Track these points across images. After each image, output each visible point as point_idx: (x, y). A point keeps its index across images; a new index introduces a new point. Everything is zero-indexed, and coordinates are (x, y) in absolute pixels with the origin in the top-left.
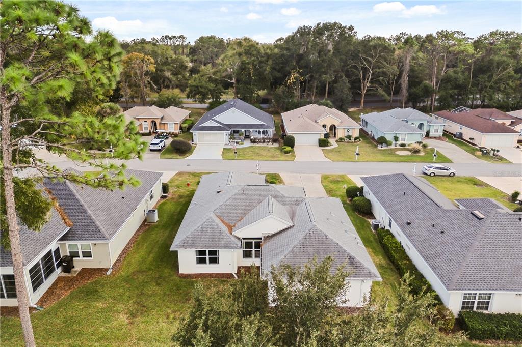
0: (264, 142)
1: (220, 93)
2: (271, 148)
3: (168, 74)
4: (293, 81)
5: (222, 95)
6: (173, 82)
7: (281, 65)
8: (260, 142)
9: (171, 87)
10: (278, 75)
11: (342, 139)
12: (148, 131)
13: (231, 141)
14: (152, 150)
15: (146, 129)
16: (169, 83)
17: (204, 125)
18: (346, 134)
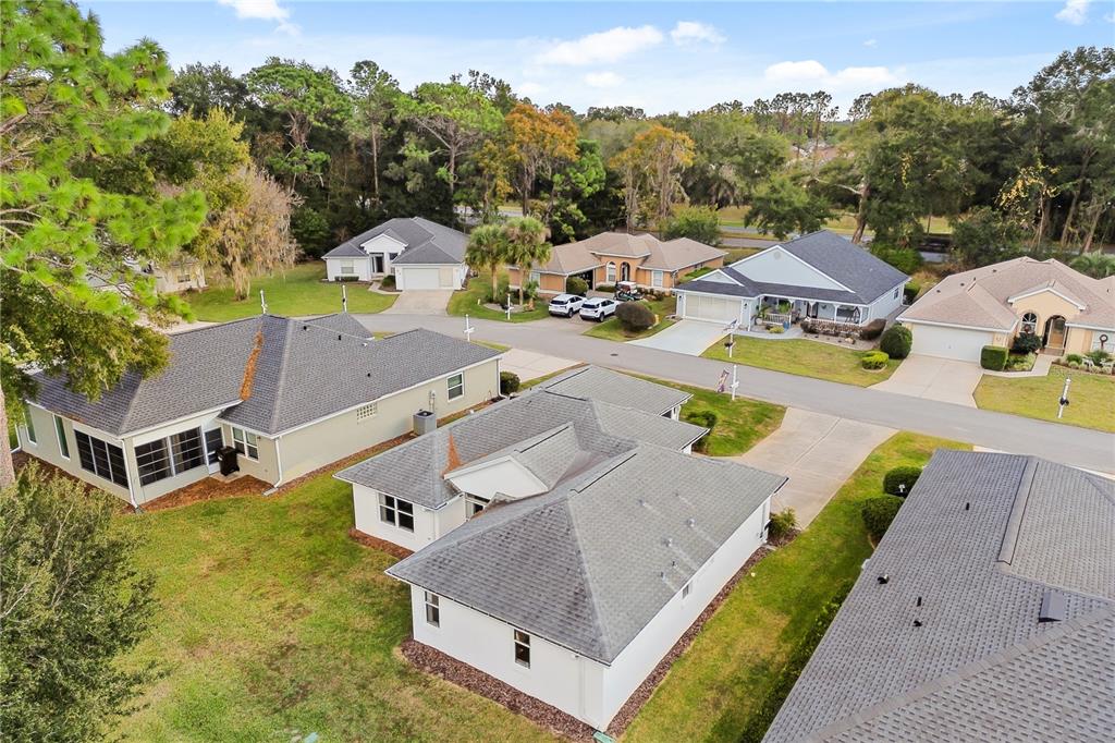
0: (836, 335)
1: (822, 217)
2: (842, 351)
3: (729, 173)
4: (1018, 197)
5: (825, 223)
6: (737, 192)
7: (995, 153)
8: (826, 333)
9: (732, 201)
10: (984, 177)
11: (1078, 360)
12: (614, 284)
13: (759, 321)
14: (585, 318)
15: (612, 278)
16: (729, 192)
17: (702, 278)
18: (1095, 346)
